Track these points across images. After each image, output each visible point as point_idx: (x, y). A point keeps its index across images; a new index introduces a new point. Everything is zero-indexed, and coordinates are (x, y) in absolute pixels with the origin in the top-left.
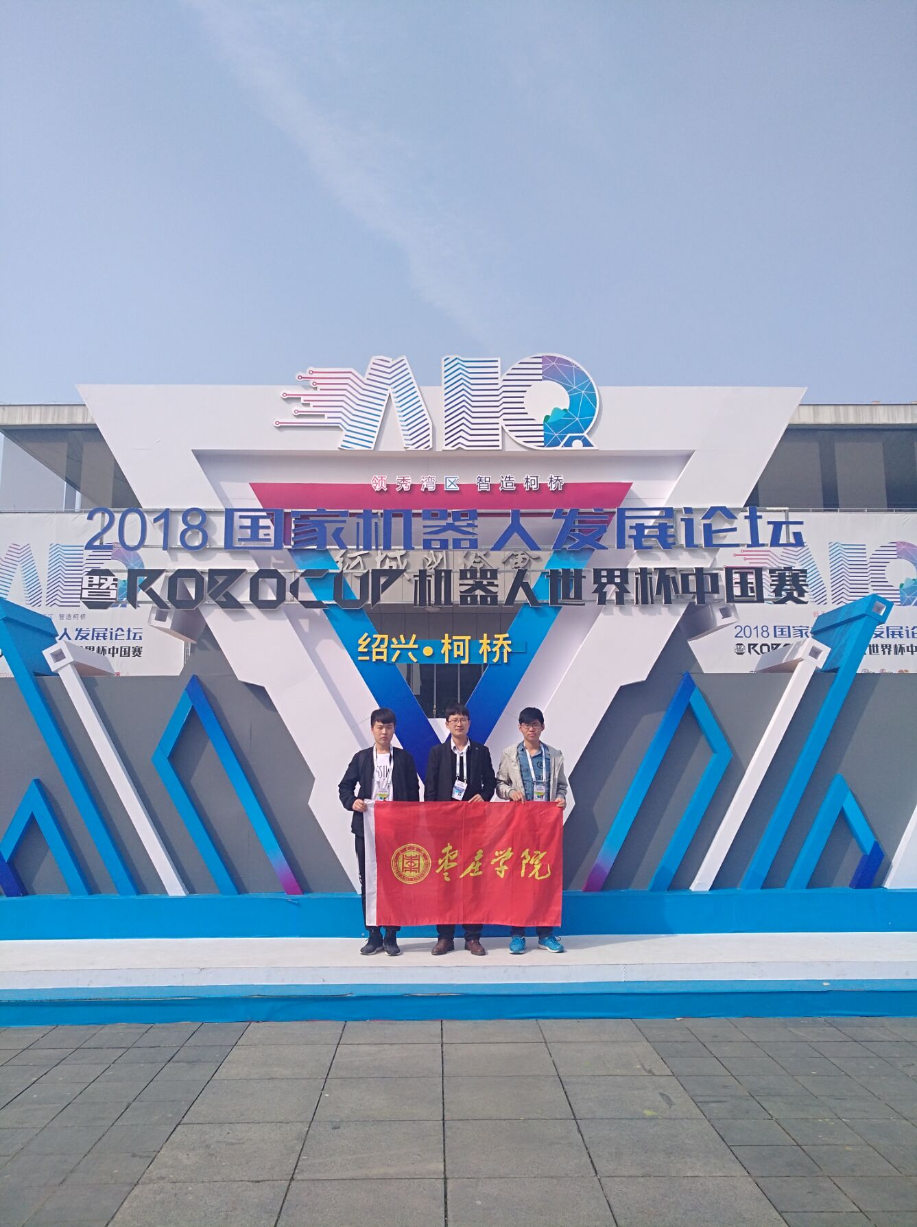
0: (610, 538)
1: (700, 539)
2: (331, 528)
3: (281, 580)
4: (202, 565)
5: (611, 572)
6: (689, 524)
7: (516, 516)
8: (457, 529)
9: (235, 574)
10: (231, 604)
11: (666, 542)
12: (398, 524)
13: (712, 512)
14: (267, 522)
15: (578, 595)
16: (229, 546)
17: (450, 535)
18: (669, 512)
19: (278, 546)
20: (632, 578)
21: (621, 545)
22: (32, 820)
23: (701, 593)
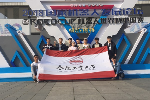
0: (111, 13)
1: (126, 13)
2: (64, 12)
3: (56, 20)
4: (43, 18)
5: (111, 19)
6: (124, 11)
7: (95, 10)
8: (85, 12)
9: (48, 20)
10: (48, 24)
11: (120, 14)
12: (75, 12)
13: (128, 9)
14: (53, 12)
15: (106, 22)
16: (47, 15)
17: (84, 13)
18: (121, 9)
19: (55, 15)
20: (115, 19)
21: (113, 14)
22: (17, 56)
23: (126, 21)
